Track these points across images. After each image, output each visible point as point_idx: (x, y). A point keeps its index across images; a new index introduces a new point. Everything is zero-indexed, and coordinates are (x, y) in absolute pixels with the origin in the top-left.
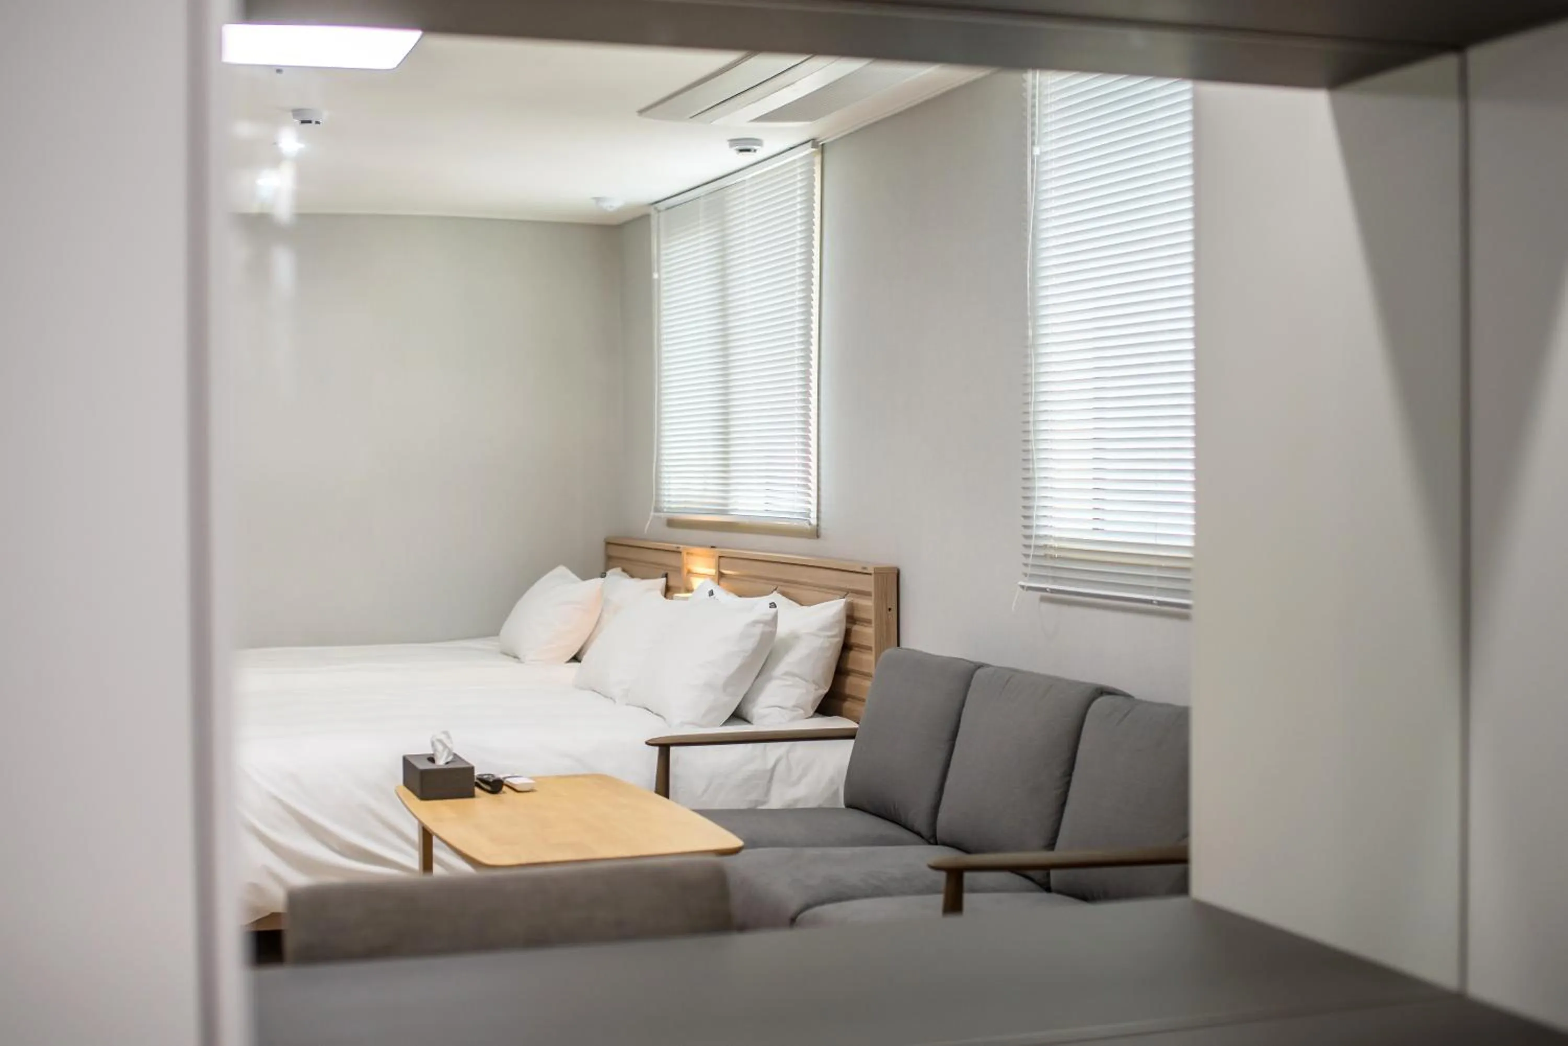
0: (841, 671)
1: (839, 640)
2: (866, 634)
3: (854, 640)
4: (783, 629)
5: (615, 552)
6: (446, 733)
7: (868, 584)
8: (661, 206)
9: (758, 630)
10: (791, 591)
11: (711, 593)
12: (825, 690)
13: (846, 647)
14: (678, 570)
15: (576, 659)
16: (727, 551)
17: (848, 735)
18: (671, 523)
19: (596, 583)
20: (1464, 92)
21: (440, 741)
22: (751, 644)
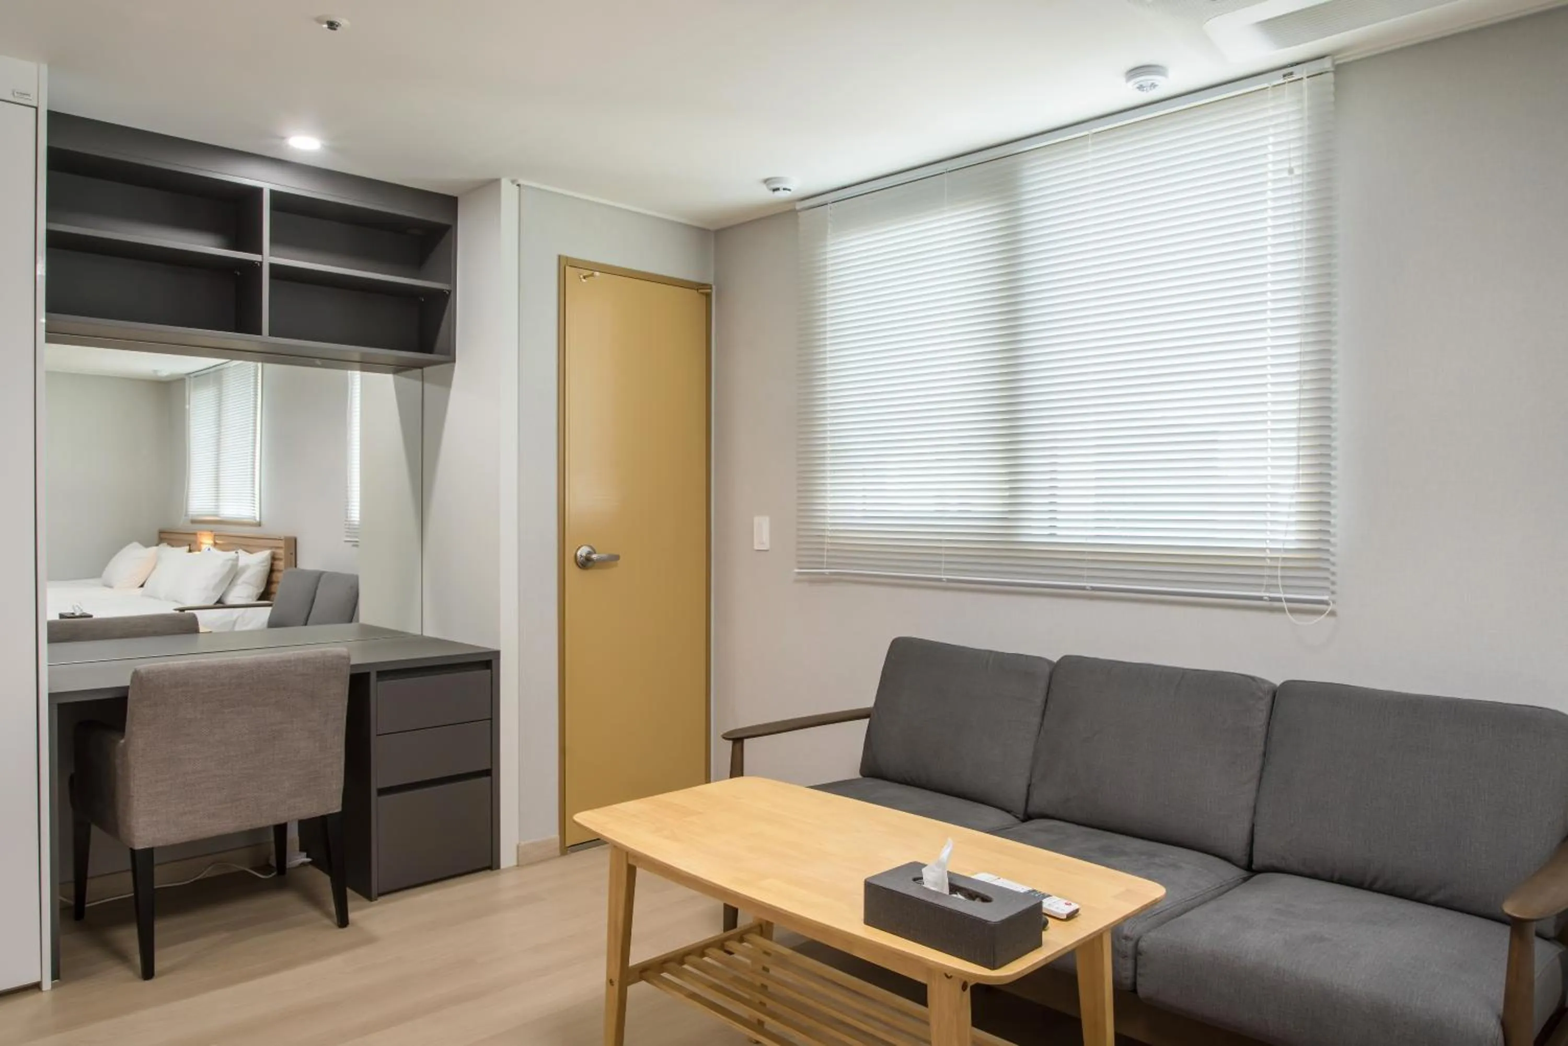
0: (269, 582)
1: (268, 568)
2: (280, 565)
3: (275, 568)
4: (241, 563)
5: (163, 536)
6: (80, 603)
7: (282, 544)
8: (192, 375)
9: (230, 562)
10: (248, 549)
11: (209, 549)
12: (262, 590)
13: (272, 571)
14: (195, 542)
15: (142, 586)
16: (217, 533)
17: (270, 605)
18: (194, 522)
19: (154, 549)
20: (423, 380)
21: (77, 606)
22: (227, 569)
